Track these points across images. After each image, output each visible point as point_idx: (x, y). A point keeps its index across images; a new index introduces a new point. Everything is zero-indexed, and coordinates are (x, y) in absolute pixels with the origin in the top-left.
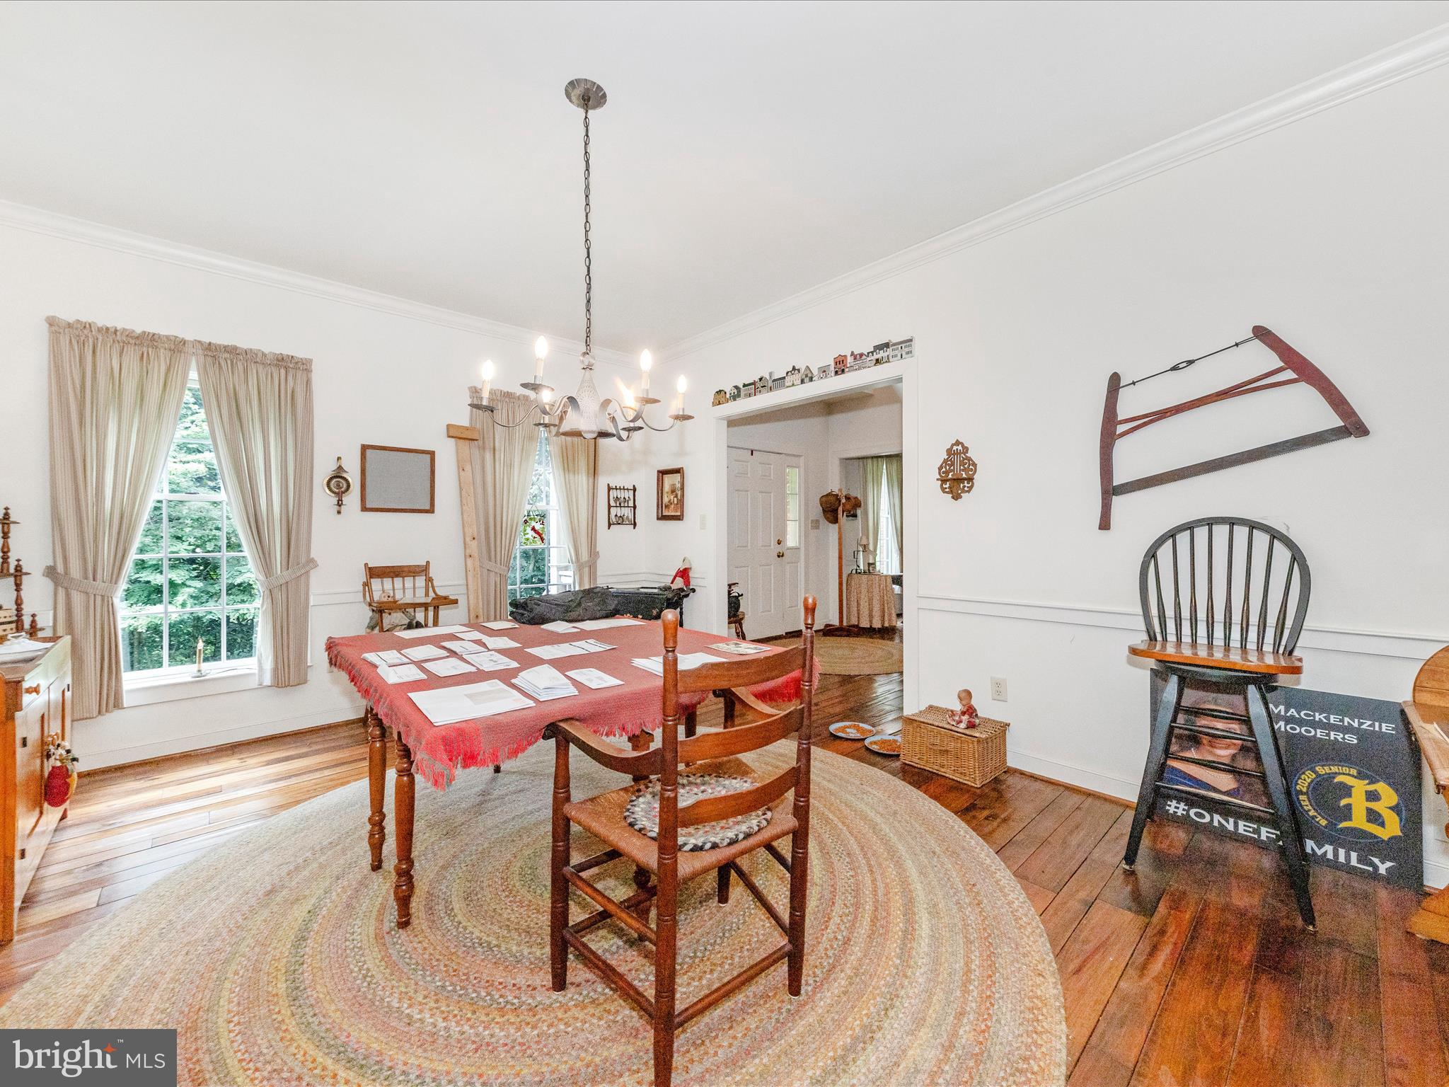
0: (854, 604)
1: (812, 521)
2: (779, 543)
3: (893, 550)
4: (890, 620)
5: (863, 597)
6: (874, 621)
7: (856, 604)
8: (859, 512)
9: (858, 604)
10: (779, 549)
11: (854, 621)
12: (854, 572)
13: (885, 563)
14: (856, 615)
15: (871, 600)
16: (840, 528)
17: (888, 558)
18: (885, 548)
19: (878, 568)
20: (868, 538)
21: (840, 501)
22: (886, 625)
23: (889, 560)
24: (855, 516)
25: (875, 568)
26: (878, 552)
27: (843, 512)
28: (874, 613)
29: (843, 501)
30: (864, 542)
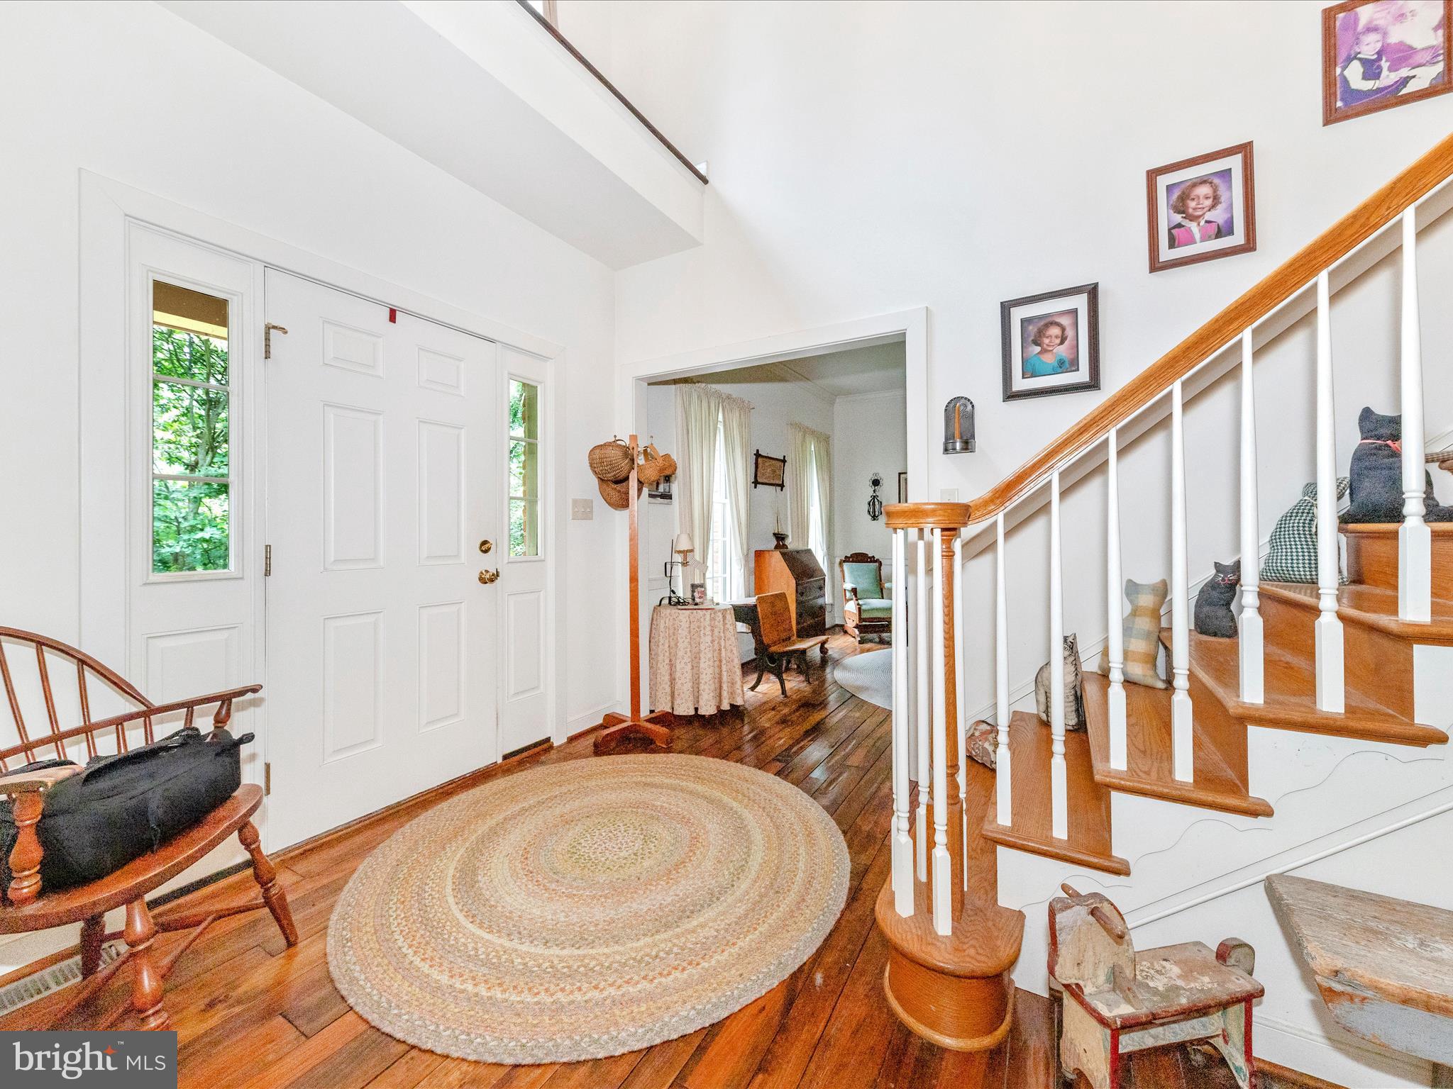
0: (664, 669)
1: (575, 502)
2: (485, 547)
3: (734, 559)
4: (732, 694)
5: (680, 654)
6: (702, 703)
7: (667, 667)
8: (675, 488)
9: (672, 665)
10: (487, 563)
11: (663, 706)
12: (666, 601)
13: (721, 580)
14: (668, 690)
15: (696, 658)
16: (631, 517)
17: (725, 572)
18: (720, 555)
19: (709, 594)
20: (691, 538)
21: (632, 460)
22: (726, 707)
23: (728, 575)
24: (667, 496)
25: (704, 593)
26: (709, 563)
27: (640, 483)
28: (702, 687)
29: (641, 460)
30: (684, 546)
